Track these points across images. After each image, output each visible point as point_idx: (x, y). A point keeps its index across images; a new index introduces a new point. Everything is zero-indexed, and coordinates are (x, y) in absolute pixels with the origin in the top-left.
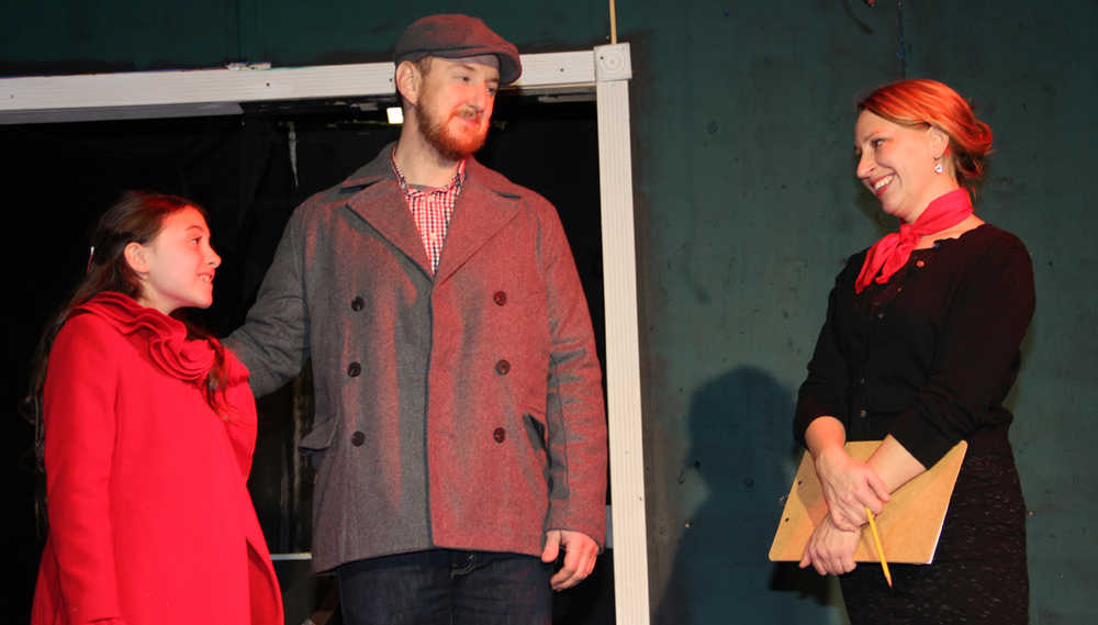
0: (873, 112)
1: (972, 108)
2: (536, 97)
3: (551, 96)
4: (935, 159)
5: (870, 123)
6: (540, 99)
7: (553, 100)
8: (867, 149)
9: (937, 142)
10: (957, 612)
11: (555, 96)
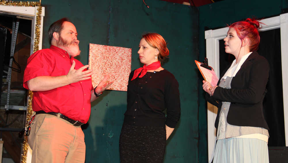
0: (145, 39)
1: (166, 43)
2: (16, 16)
3: (21, 16)
4: (155, 55)
5: (144, 42)
6: (17, 17)
7: (21, 18)
8: (142, 47)
9: (157, 52)
10: (151, 159)
11: (22, 17)
